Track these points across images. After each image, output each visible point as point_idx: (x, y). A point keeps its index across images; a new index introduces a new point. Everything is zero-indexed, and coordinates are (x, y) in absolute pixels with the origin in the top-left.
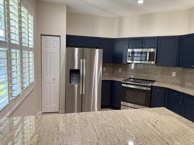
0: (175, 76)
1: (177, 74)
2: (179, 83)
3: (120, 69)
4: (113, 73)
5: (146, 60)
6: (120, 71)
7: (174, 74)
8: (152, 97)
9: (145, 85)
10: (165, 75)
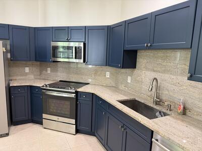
0: (109, 77)
1: (111, 74)
2: (114, 85)
3: (49, 69)
4: (41, 74)
5: (72, 58)
6: (49, 72)
7: (108, 75)
8: (79, 105)
9: (70, 91)
10: (99, 75)
